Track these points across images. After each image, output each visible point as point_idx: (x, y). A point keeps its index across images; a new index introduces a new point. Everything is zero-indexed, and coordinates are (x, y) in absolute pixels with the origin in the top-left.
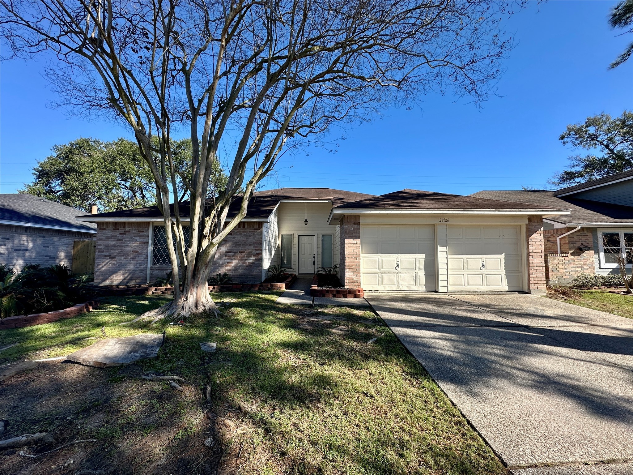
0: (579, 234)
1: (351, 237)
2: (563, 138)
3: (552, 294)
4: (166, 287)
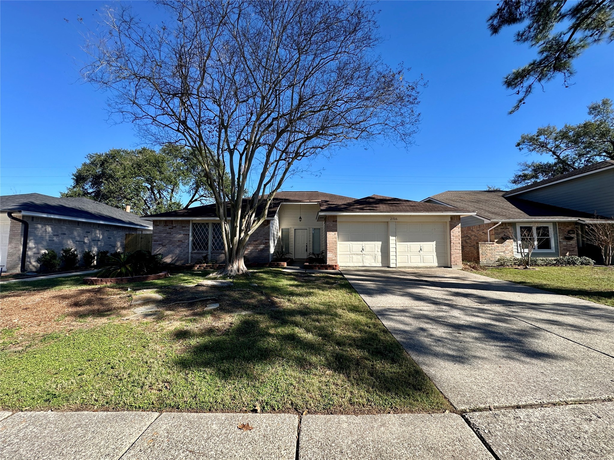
0: (502, 227)
1: (331, 230)
2: (518, 145)
3: (466, 268)
4: (206, 264)
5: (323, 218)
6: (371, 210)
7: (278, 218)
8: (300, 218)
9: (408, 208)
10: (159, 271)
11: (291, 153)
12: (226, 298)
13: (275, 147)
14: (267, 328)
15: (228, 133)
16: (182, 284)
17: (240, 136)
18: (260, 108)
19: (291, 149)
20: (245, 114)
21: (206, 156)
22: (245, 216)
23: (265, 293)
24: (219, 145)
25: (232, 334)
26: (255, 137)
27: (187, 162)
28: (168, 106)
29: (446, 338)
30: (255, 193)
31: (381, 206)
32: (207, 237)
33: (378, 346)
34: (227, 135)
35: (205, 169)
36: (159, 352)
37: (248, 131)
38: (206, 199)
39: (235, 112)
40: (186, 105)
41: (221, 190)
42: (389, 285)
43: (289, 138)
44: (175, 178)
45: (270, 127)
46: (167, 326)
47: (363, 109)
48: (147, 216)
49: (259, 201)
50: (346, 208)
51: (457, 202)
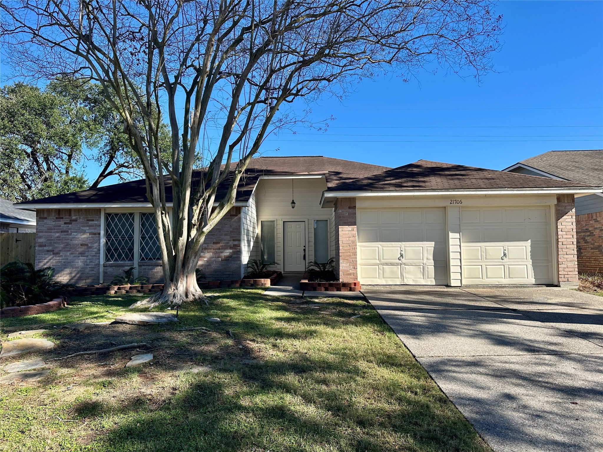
1: (345, 223)
3: (585, 287)
4: (129, 285)
5: (331, 202)
6: (415, 188)
7: (254, 203)
8: (293, 202)
9: (481, 182)
10: (48, 299)
11: (276, 89)
12: (166, 344)
13: (248, 79)
14: (237, 395)
15: (165, 56)
16: (88, 321)
17: (185, 60)
18: (221, 11)
19: (276, 82)
20: (194, 21)
21: (127, 97)
22: (198, 200)
23: (234, 334)
24: (149, 76)
25: (176, 408)
26: (213, 62)
27: (94, 107)
28: (60, 10)
29: (551, 413)
30: (214, 161)
31: (434, 180)
32: (131, 238)
33: (431, 428)
34: (163, 59)
35: (126, 120)
36: (49, 441)
37: (199, 51)
38: (128, 170)
39: (176, 19)
40: (90, 8)
41: (154, 155)
42: (450, 318)
43: (271, 64)
44: (73, 135)
45: (238, 44)
46: (61, 394)
47: (401, 9)
48: (26, 201)
49: (221, 173)
50: (371, 184)
51: (568, 170)
